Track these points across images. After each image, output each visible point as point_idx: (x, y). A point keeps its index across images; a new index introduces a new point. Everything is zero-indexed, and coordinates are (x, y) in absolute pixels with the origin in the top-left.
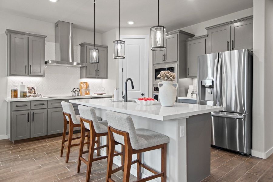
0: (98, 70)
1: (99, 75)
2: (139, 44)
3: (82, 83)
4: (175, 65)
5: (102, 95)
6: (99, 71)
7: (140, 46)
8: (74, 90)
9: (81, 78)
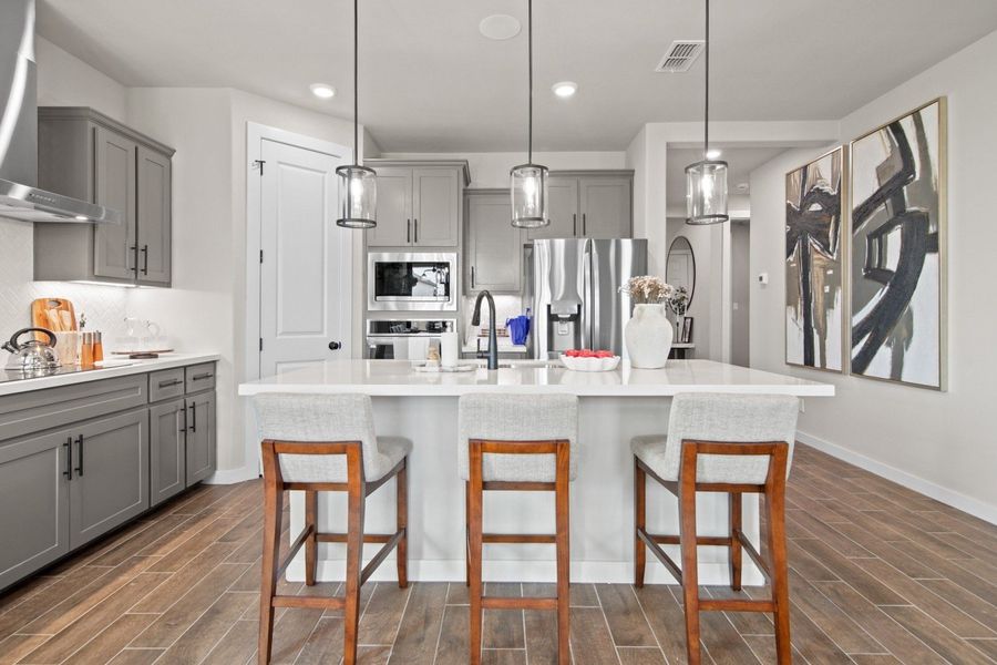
0: (141, 246)
1: (145, 270)
2: (321, 172)
3: (42, 302)
4: (451, 257)
5: (156, 356)
6: (145, 250)
7: (323, 178)
8: (21, 340)
9: (36, 278)
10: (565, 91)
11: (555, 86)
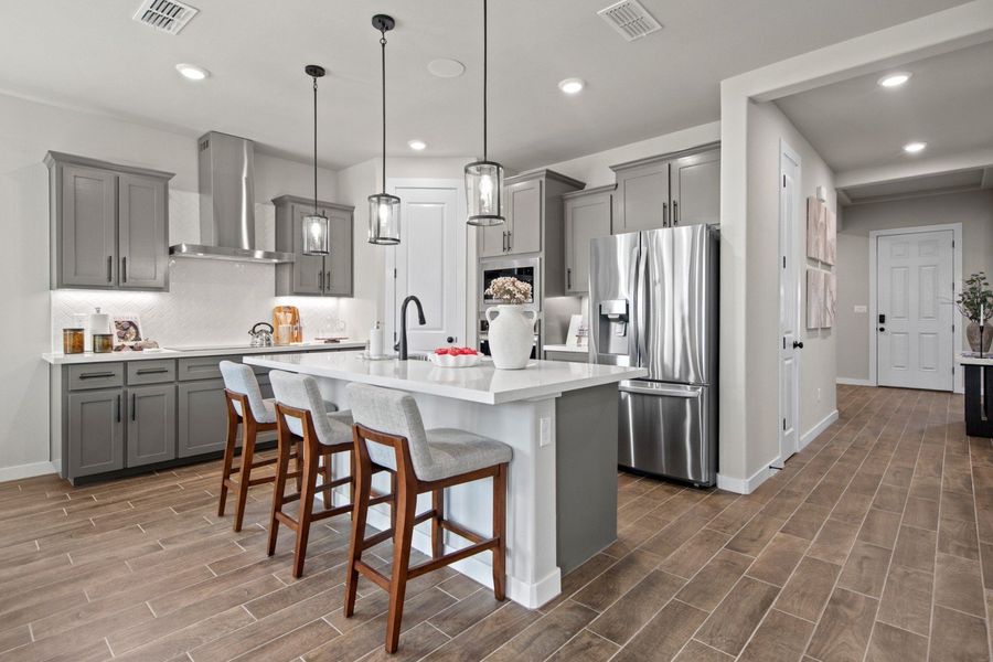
0: (326, 273)
1: (328, 288)
2: (440, 203)
3: (279, 309)
4: (535, 262)
5: (339, 342)
6: (329, 274)
7: (442, 208)
8: (257, 329)
9: (276, 295)
10: (572, 87)
11: (560, 84)
